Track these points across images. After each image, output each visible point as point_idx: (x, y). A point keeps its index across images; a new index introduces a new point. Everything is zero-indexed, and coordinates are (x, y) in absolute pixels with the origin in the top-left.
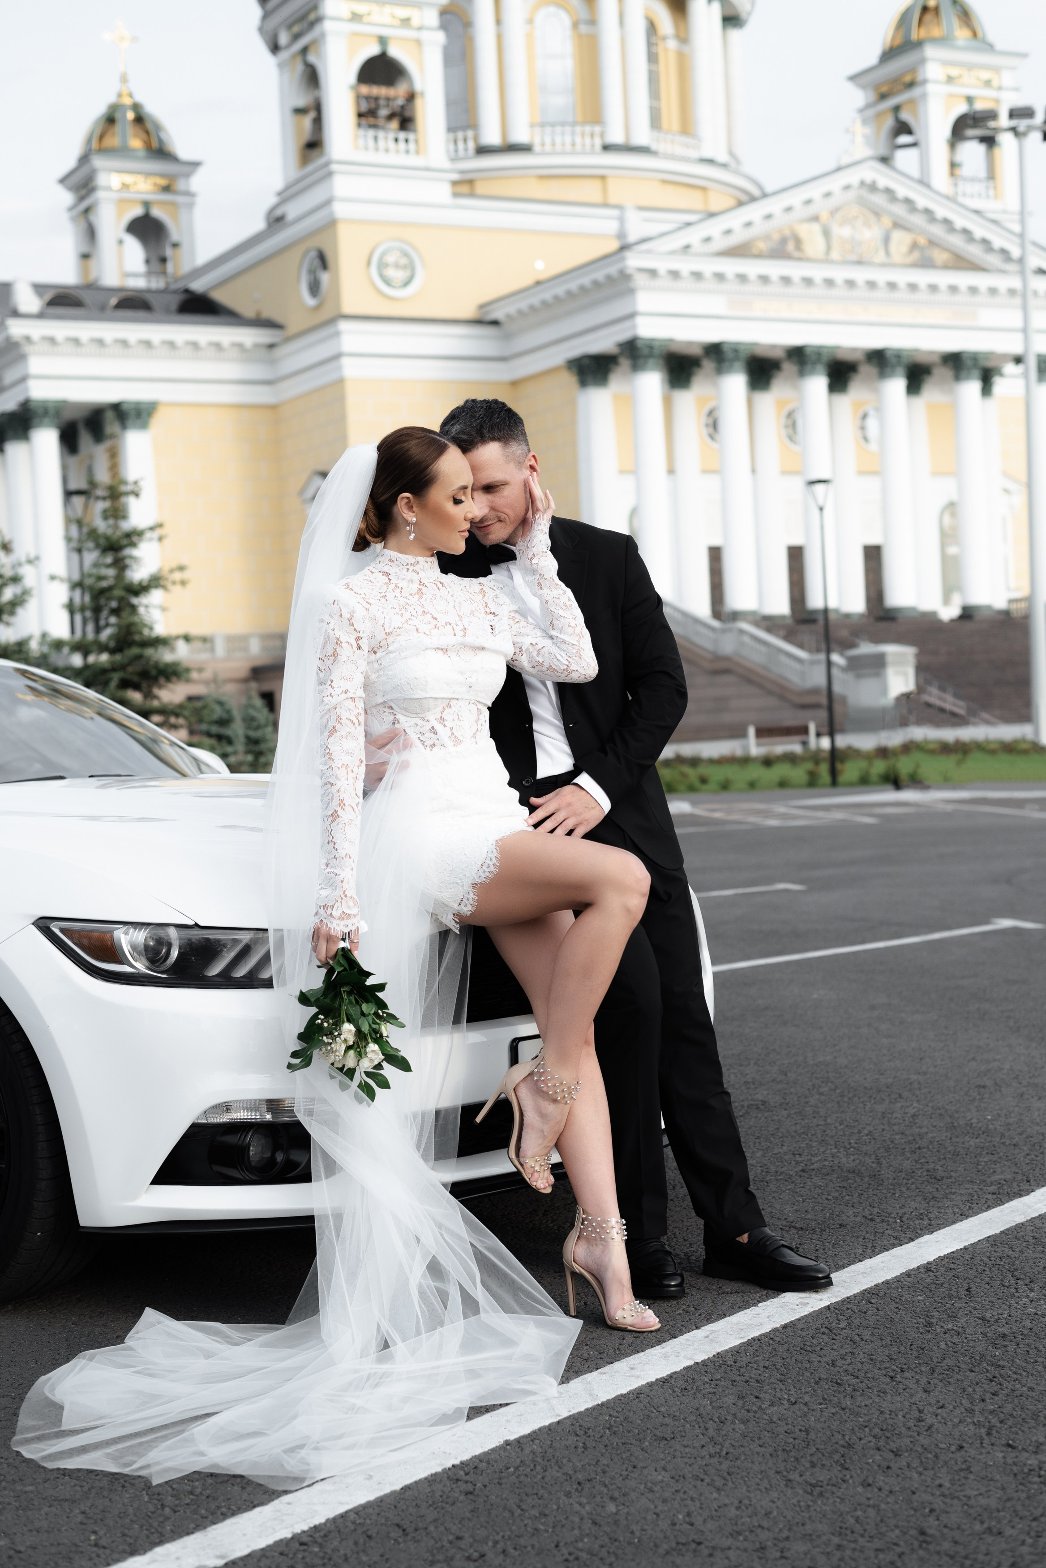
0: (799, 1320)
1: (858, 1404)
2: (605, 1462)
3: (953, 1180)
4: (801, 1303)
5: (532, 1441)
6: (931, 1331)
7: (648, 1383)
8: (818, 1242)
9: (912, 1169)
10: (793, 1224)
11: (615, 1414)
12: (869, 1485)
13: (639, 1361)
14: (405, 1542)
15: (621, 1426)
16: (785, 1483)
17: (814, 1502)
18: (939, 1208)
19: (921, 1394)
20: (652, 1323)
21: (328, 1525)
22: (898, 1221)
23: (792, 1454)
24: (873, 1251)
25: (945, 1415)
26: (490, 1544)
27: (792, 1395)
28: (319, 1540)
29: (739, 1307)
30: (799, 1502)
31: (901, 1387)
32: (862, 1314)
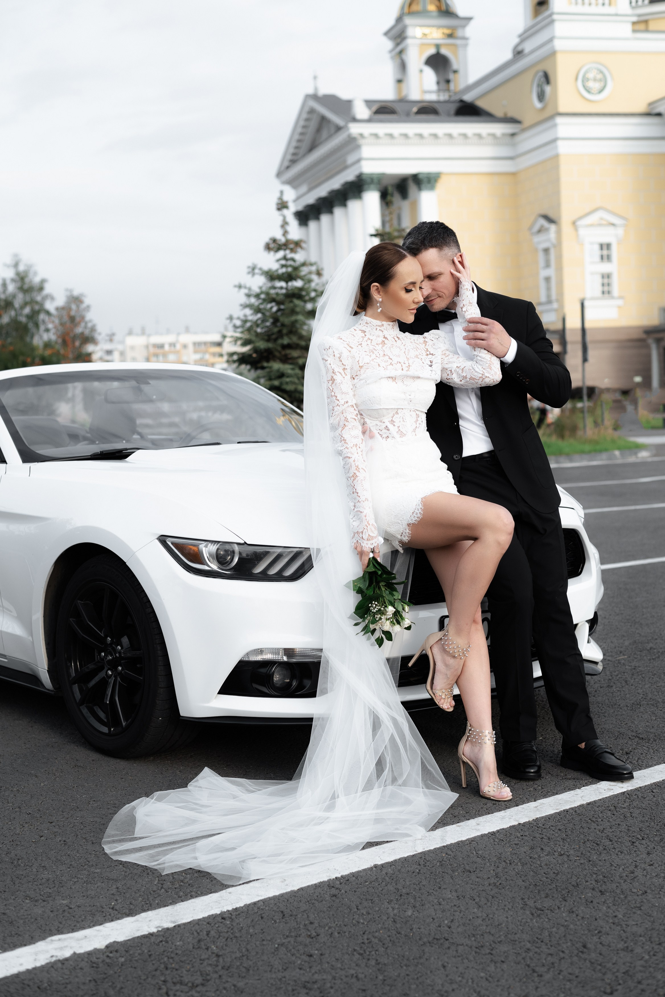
0: (600, 800)
1: (600, 859)
2: (424, 883)
4: (608, 789)
5: (391, 866)
7: (482, 835)
8: (646, 748)
10: (638, 735)
11: (451, 853)
12: (573, 912)
13: (485, 820)
14: (280, 922)
15: (448, 861)
16: (522, 906)
17: (531, 920)
19: (644, 856)
20: (505, 796)
21: (244, 908)
23: (538, 888)
25: (649, 870)
26: (327, 928)
27: (564, 849)
28: (233, 917)
29: (569, 789)
30: (522, 919)
31: (634, 849)
32: (642, 799)
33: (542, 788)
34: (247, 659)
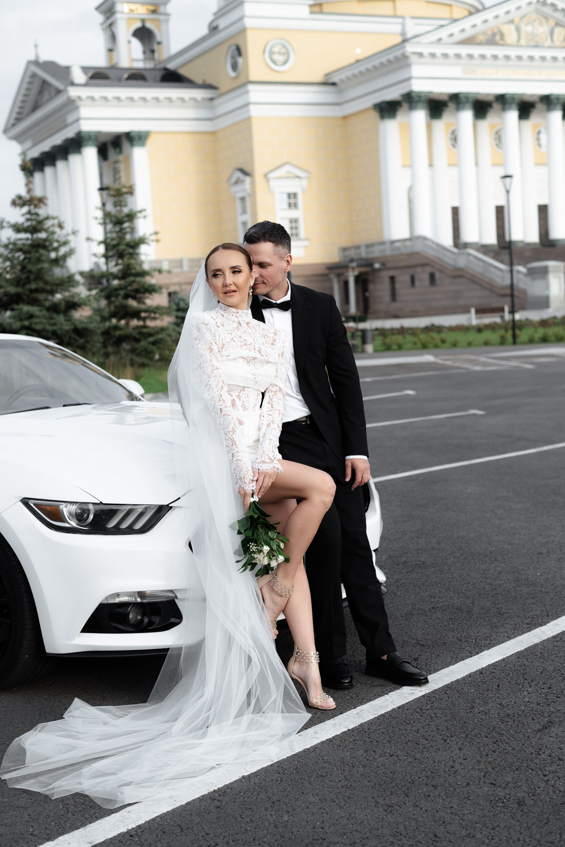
0: (407, 703)
1: (423, 757)
2: (289, 790)
3: (509, 615)
4: (411, 693)
5: (256, 776)
6: (473, 712)
7: (321, 742)
8: (429, 654)
9: (489, 607)
10: (419, 643)
11: (301, 760)
12: (417, 806)
13: (320, 728)
14: (181, 836)
15: (302, 768)
16: (375, 804)
17: (386, 816)
18: (497, 633)
19: (458, 751)
20: (331, 706)
21: (145, 825)
22: (474, 641)
23: (383, 787)
24: (456, 660)
25: (465, 764)
26: (222, 838)
27: (392, 750)
28: (139, 834)
29: (379, 695)
30: (379, 816)
31: (448, 746)
32: (440, 700)
33: (357, 696)
34: (106, 602)
